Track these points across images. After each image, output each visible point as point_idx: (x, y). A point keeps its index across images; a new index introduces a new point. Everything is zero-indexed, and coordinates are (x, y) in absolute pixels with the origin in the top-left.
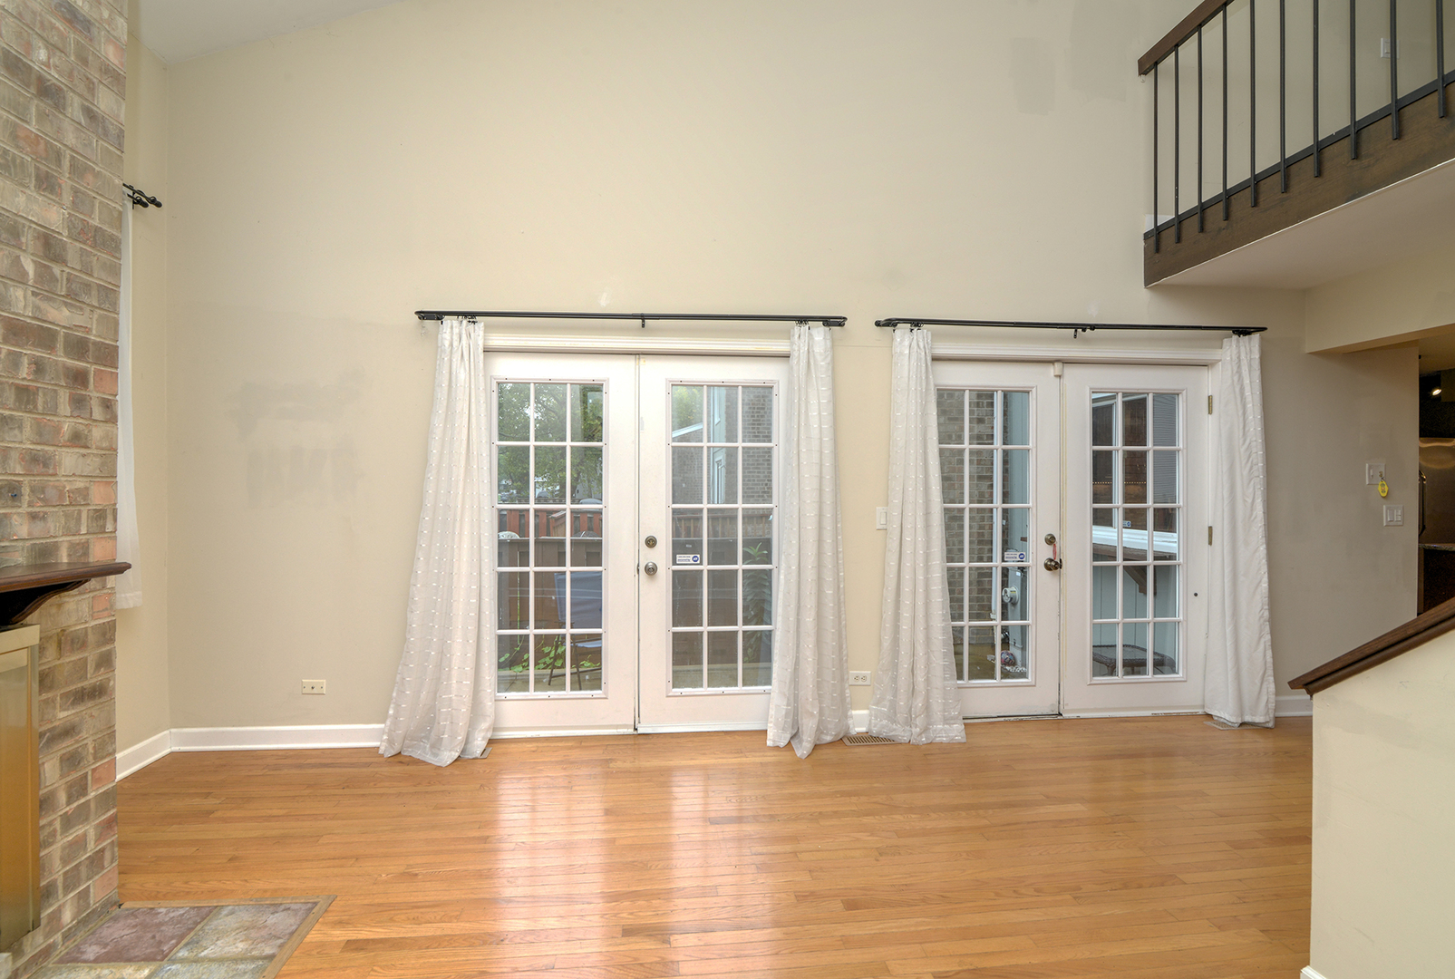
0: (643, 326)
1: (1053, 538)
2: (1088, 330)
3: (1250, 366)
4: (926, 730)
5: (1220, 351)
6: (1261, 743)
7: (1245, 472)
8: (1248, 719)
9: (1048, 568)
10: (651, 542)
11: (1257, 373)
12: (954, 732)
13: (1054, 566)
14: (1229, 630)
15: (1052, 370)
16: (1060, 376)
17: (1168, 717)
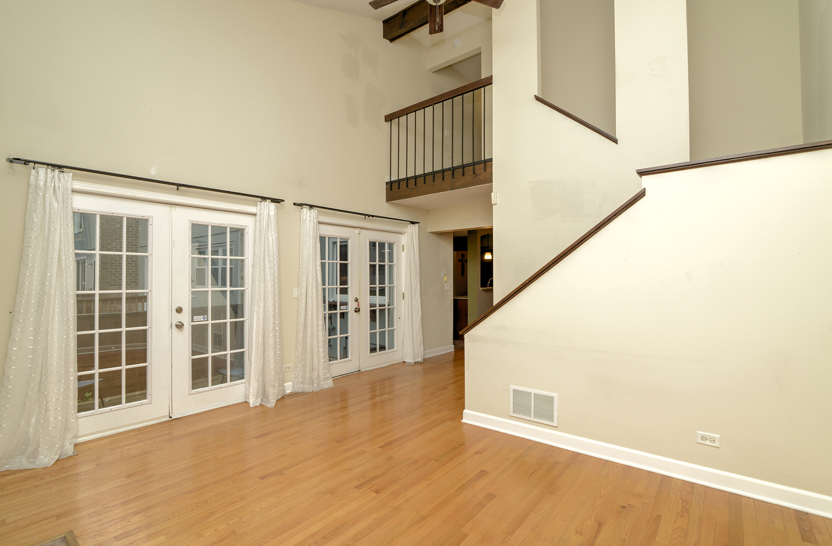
0: (178, 189)
1: (357, 299)
2: (371, 217)
3: (415, 235)
4: (318, 385)
5: (407, 229)
6: (419, 368)
7: (415, 273)
8: (416, 360)
9: (356, 312)
10: (179, 310)
11: (418, 238)
12: (329, 384)
13: (357, 310)
14: (411, 330)
15: (357, 231)
16: (359, 234)
17: (393, 365)
